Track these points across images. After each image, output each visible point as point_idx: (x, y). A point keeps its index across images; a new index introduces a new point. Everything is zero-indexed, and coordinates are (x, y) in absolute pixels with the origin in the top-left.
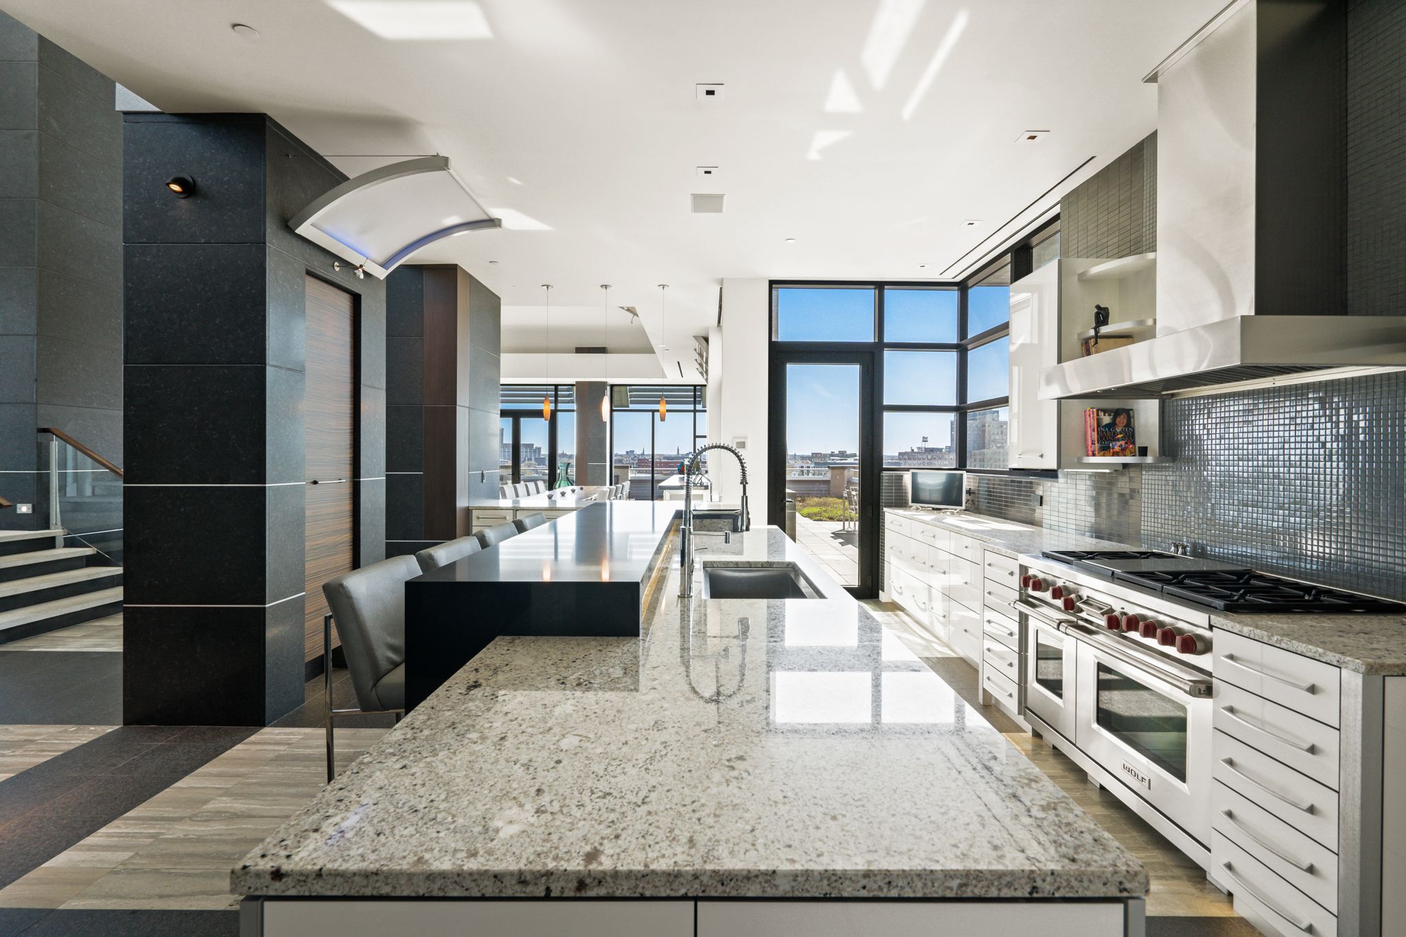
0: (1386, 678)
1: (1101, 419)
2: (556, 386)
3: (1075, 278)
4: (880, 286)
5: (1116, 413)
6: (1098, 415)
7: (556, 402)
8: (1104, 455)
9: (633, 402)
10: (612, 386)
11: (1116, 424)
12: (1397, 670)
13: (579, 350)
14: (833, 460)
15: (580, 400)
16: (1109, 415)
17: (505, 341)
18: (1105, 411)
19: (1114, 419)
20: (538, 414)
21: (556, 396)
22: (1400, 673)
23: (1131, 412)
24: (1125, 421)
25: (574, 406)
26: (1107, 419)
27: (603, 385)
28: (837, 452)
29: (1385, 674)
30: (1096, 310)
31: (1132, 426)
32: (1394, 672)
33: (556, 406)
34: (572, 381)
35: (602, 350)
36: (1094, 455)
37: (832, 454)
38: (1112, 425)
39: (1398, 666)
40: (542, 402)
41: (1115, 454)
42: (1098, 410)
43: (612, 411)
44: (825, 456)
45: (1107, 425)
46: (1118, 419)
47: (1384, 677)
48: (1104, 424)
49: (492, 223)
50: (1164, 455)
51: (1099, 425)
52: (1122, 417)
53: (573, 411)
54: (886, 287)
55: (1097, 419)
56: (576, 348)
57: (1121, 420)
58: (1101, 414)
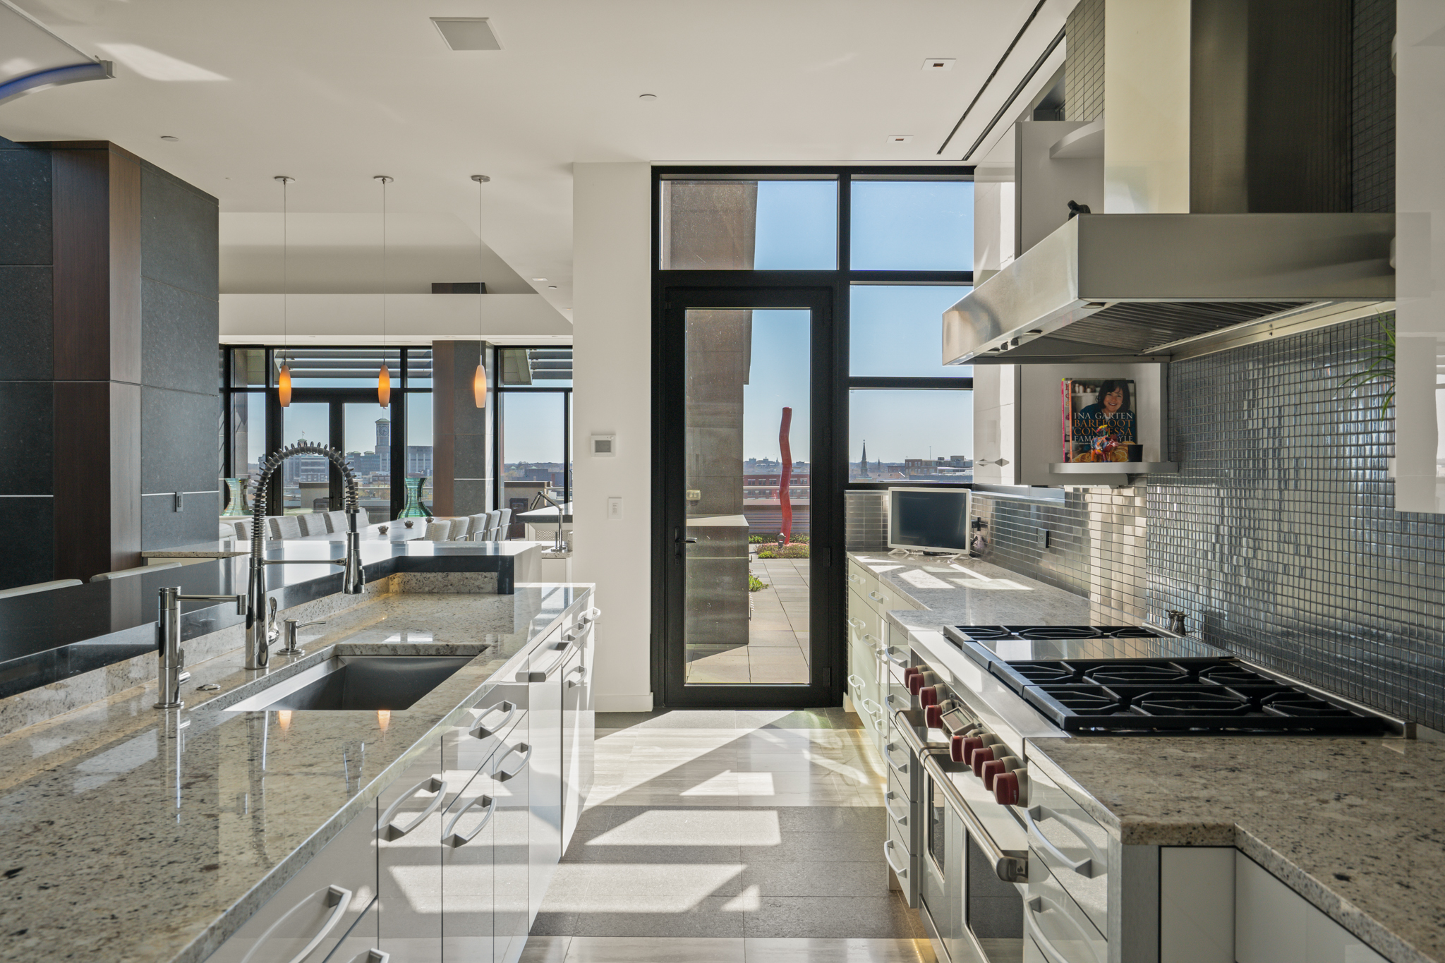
0: (1163, 849)
1: (1080, 398)
2: (404, 349)
3: (1046, 156)
4: (844, 175)
5: (1107, 387)
6: (1074, 391)
7: (403, 376)
8: (1082, 460)
9: (537, 376)
10: (497, 349)
11: (1104, 407)
12: (1177, 835)
13: (438, 288)
14: (941, 471)
15: (441, 374)
16: (1093, 391)
17: (226, 271)
18: (1085, 384)
19: (1101, 399)
20: (370, 396)
21: (404, 365)
22: (1184, 841)
23: (1131, 386)
24: (1120, 402)
25: (429, 383)
26: (1088, 399)
27: (476, 348)
28: (948, 458)
29: (1164, 842)
30: (1070, 211)
31: (1132, 408)
32: (1172, 839)
33: (403, 382)
34: (427, 340)
35: (476, 288)
36: (1067, 460)
37: (941, 462)
38: (1098, 408)
39: (1179, 828)
40: (376, 376)
41: (1098, 458)
42: (1074, 383)
43: (497, 390)
44: (927, 465)
45: (1088, 409)
46: (1108, 399)
47: (1160, 847)
48: (1083, 406)
49: (98, 69)
50: (1169, 459)
51: (1074, 409)
52: (1114, 394)
53: (428, 390)
54: (853, 176)
55: (1073, 398)
56: (434, 285)
57: (1113, 401)
58: (1079, 389)
